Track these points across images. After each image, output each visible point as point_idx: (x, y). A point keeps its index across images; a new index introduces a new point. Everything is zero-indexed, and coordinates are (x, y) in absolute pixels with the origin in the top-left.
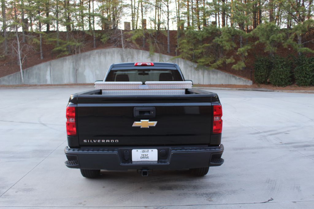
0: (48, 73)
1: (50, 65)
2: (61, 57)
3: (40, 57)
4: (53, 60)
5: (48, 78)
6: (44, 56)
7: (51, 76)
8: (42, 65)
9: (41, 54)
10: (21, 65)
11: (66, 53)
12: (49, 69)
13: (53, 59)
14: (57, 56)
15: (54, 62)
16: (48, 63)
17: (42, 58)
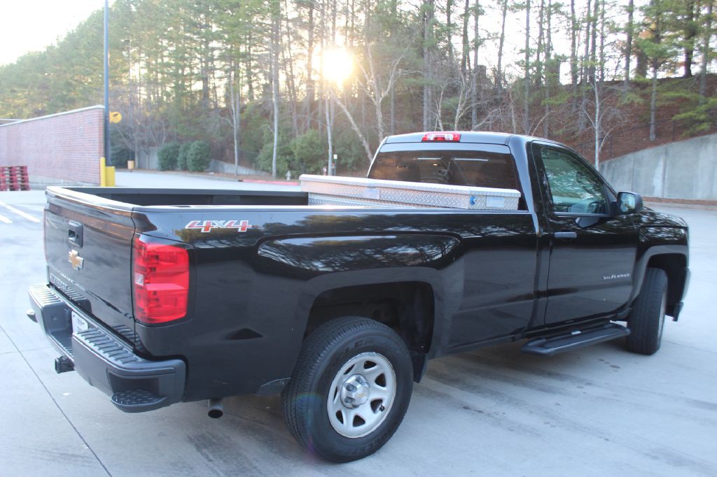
0: (659, 171)
1: (666, 153)
2: (693, 135)
3: (649, 134)
4: (674, 143)
5: (657, 182)
6: (658, 134)
7: (664, 179)
8: (646, 154)
9: (652, 128)
10: (598, 150)
11: (705, 126)
12: (661, 163)
13: (674, 140)
14: (684, 135)
15: (676, 147)
16: (661, 148)
17: (653, 137)
